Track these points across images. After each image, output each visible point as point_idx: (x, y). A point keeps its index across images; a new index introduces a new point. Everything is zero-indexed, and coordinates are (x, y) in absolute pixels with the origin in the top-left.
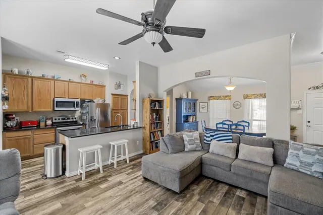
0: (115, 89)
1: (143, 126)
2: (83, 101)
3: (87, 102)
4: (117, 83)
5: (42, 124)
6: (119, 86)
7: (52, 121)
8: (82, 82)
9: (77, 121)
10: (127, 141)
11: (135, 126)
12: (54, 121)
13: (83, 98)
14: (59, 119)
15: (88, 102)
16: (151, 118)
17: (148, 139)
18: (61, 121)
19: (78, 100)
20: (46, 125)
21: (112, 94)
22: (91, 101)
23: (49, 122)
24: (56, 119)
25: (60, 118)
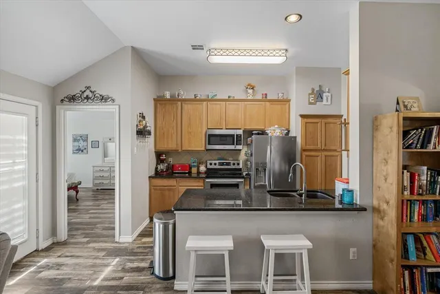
0: (310, 103)
1: (375, 203)
2: (249, 133)
3: (256, 134)
4: (313, 90)
5: (194, 170)
6: (319, 96)
7: (206, 166)
8: (249, 98)
9: (240, 169)
10: (308, 244)
11: (346, 200)
12: (209, 166)
13: (248, 127)
14: (215, 164)
15: (258, 134)
16: (407, 183)
17: (393, 253)
18: (217, 167)
19: (240, 132)
20: (199, 173)
21: (302, 116)
22: (263, 133)
23: (203, 169)
24: (211, 164)
25: (217, 162)
